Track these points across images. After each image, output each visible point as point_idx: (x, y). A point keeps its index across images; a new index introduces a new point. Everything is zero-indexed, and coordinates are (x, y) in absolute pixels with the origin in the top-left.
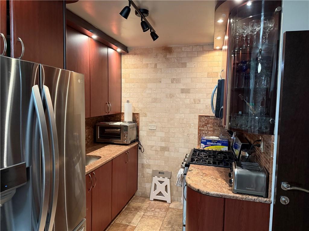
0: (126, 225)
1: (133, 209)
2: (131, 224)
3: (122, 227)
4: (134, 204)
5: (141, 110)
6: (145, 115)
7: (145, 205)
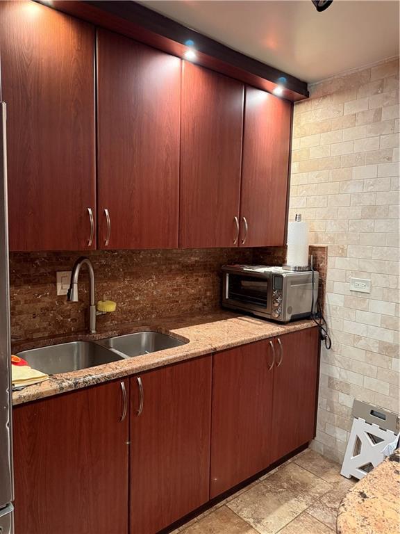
0: (246, 523)
1: (285, 485)
2: (259, 525)
3: (235, 525)
4: (294, 470)
5: (332, 239)
6: (343, 253)
7: (322, 485)
